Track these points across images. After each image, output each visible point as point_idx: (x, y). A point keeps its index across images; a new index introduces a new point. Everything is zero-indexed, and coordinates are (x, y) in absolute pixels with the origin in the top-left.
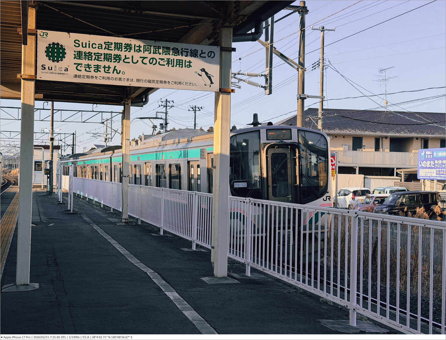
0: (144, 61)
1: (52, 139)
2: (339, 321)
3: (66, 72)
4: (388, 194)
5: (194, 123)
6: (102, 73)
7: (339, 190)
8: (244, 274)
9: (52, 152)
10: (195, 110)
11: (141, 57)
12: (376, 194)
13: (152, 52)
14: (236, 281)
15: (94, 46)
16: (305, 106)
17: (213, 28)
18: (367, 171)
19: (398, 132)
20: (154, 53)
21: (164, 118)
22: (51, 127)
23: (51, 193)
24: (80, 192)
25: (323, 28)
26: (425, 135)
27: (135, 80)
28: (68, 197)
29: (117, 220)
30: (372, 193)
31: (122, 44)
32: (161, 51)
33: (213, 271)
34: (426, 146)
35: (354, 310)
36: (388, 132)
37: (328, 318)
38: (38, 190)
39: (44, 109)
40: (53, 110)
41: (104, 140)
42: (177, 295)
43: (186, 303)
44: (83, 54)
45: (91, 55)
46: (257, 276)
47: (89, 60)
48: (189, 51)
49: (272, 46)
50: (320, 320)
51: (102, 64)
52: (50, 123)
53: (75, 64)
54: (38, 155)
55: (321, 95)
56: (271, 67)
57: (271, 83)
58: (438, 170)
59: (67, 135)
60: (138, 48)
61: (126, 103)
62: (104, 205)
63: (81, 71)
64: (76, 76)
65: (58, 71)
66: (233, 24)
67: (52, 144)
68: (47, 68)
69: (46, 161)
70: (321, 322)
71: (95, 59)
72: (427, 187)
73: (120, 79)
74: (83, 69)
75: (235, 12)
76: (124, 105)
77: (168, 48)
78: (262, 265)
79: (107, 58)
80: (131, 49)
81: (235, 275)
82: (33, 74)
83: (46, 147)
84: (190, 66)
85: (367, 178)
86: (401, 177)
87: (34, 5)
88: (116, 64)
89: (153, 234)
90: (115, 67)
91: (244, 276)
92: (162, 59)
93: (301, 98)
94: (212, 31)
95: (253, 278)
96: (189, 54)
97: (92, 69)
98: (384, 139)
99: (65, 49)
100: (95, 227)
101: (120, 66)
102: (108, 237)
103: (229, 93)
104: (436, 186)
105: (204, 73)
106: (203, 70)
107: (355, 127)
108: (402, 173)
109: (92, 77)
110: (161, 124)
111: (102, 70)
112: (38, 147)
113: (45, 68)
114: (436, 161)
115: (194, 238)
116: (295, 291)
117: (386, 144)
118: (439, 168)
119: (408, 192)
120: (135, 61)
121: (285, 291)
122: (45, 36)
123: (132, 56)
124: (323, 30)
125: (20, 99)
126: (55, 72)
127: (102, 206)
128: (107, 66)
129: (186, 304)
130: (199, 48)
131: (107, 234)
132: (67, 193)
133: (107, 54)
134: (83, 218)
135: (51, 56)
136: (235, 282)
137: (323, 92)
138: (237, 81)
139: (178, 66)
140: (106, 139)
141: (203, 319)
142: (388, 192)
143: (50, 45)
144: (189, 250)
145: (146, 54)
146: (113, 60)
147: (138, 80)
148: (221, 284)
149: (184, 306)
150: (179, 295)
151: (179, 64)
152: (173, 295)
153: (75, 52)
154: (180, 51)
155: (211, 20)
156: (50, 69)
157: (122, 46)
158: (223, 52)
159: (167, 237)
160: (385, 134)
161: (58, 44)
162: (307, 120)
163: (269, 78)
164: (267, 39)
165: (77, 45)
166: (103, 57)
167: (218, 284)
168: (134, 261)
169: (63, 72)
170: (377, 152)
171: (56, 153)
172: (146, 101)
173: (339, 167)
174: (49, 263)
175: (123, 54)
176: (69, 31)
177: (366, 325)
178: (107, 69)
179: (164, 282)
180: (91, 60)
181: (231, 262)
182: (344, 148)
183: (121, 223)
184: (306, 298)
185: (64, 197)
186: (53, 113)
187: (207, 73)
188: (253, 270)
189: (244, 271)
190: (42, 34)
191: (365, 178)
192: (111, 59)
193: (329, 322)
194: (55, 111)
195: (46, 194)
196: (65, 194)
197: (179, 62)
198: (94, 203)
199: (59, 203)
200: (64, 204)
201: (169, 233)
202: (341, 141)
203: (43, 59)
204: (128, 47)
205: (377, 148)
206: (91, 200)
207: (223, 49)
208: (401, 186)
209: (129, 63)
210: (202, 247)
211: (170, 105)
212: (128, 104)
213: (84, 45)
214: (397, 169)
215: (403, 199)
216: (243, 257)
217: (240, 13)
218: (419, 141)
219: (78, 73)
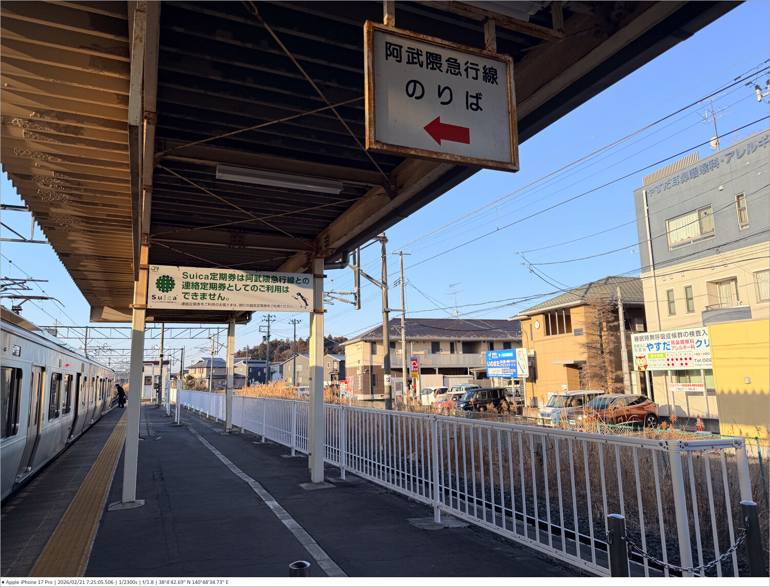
0: (246, 289)
1: (162, 356)
2: (425, 518)
3: (175, 301)
4: (464, 392)
5: (294, 335)
6: (208, 300)
7: (422, 389)
8: (339, 478)
9: (162, 367)
10: (295, 323)
11: (243, 285)
12: (454, 392)
13: (254, 280)
14: (332, 486)
15: (201, 277)
16: (389, 318)
17: (307, 258)
18: (445, 371)
19: (468, 336)
20: (255, 281)
21: (267, 331)
22: (161, 345)
23: (158, 406)
24: (187, 404)
25: (401, 252)
26: (490, 339)
27: (238, 305)
28: (175, 409)
29: (221, 430)
30: (450, 390)
31: (226, 274)
32: (261, 279)
33: (311, 476)
34: (492, 348)
35: (438, 507)
36: (460, 337)
37: (415, 517)
38: (148, 403)
39: (155, 328)
40: (164, 328)
41: (211, 353)
42: (276, 504)
43: (285, 511)
44: (191, 285)
45: (197, 285)
46: (351, 479)
47: (196, 289)
48: (286, 278)
49: (359, 270)
50: (409, 520)
51: (208, 292)
52: (160, 340)
53: (183, 293)
54: (148, 371)
55: (403, 309)
56: (359, 287)
57: (359, 300)
58: (503, 368)
59: (176, 351)
60: (241, 277)
61: (231, 322)
62: (209, 416)
63: (188, 299)
64: (183, 304)
65: (167, 300)
66: (324, 256)
67: (162, 360)
68: (157, 298)
69: (156, 376)
70: (409, 522)
71: (202, 288)
72: (496, 384)
73: (224, 305)
74: (190, 297)
75: (325, 246)
76: (229, 323)
77: (268, 277)
78: (355, 468)
79: (213, 286)
80: (234, 278)
81: (331, 479)
82: (144, 303)
83: (156, 363)
84: (288, 291)
85: (446, 377)
86: (474, 375)
87: (148, 244)
88: (221, 292)
89: (255, 443)
90: (220, 294)
91: (338, 480)
92: (262, 286)
93: (385, 311)
94: (306, 261)
95: (348, 481)
96: (286, 281)
97: (199, 297)
98: (457, 343)
99: (174, 281)
100: (201, 439)
101: (224, 293)
102: (212, 448)
103: (322, 313)
104: (503, 382)
105: (300, 296)
106: (299, 294)
107: (433, 334)
108: (474, 372)
109: (199, 304)
110: (264, 337)
111: (208, 297)
112: (148, 363)
113: (155, 298)
114: (501, 361)
115: (293, 445)
116: (386, 491)
117: (459, 347)
118: (504, 367)
119: (481, 389)
120: (238, 288)
121: (377, 493)
122: (156, 270)
123: (236, 285)
124: (401, 254)
125: (132, 322)
126: (164, 301)
127: (207, 417)
128: (212, 294)
129: (285, 513)
130: (295, 276)
131: (212, 444)
132: (175, 405)
133: (213, 283)
134: (189, 430)
135: (161, 287)
136: (330, 487)
137: (404, 305)
138: (330, 298)
139: (277, 291)
140: (213, 353)
141: (301, 527)
142: (464, 389)
143: (160, 277)
144: (289, 457)
145: (248, 282)
146: (218, 289)
147: (241, 305)
148: (318, 490)
149: (283, 515)
150: (278, 504)
151: (278, 290)
152: (272, 504)
153: (183, 282)
154: (279, 279)
155: (305, 252)
156: (160, 298)
157: (226, 276)
158: (316, 279)
159: (268, 444)
160: (457, 339)
161: (168, 276)
162: (392, 329)
163: (357, 296)
164: (355, 263)
165: (185, 277)
166: (209, 286)
167: (315, 490)
168: (237, 471)
169: (172, 300)
170: (452, 355)
171: (165, 368)
172: (250, 319)
173: (421, 369)
174: (155, 478)
175: (227, 283)
176: (178, 265)
177: (449, 521)
178: (212, 296)
179: (265, 491)
180: (198, 289)
181: (327, 467)
182: (425, 352)
183: (225, 433)
184: (395, 498)
185: (172, 410)
186: (163, 332)
187: (302, 297)
188: (348, 473)
189: (340, 475)
190: (153, 268)
191: (444, 377)
192: (216, 288)
193: (416, 521)
194: (165, 330)
195: (154, 407)
196: (173, 406)
197: (278, 288)
198: (200, 414)
199: (167, 416)
200: (172, 416)
201: (270, 441)
202: (422, 345)
203: (154, 290)
204: (232, 277)
205: (452, 351)
206: (197, 411)
207: (315, 276)
208: (474, 383)
209: (233, 290)
210: (300, 453)
211: (272, 319)
212: (232, 323)
213: (192, 277)
214: (470, 368)
215: (476, 396)
216: (338, 461)
217: (330, 247)
218: (486, 343)
219: (186, 301)
